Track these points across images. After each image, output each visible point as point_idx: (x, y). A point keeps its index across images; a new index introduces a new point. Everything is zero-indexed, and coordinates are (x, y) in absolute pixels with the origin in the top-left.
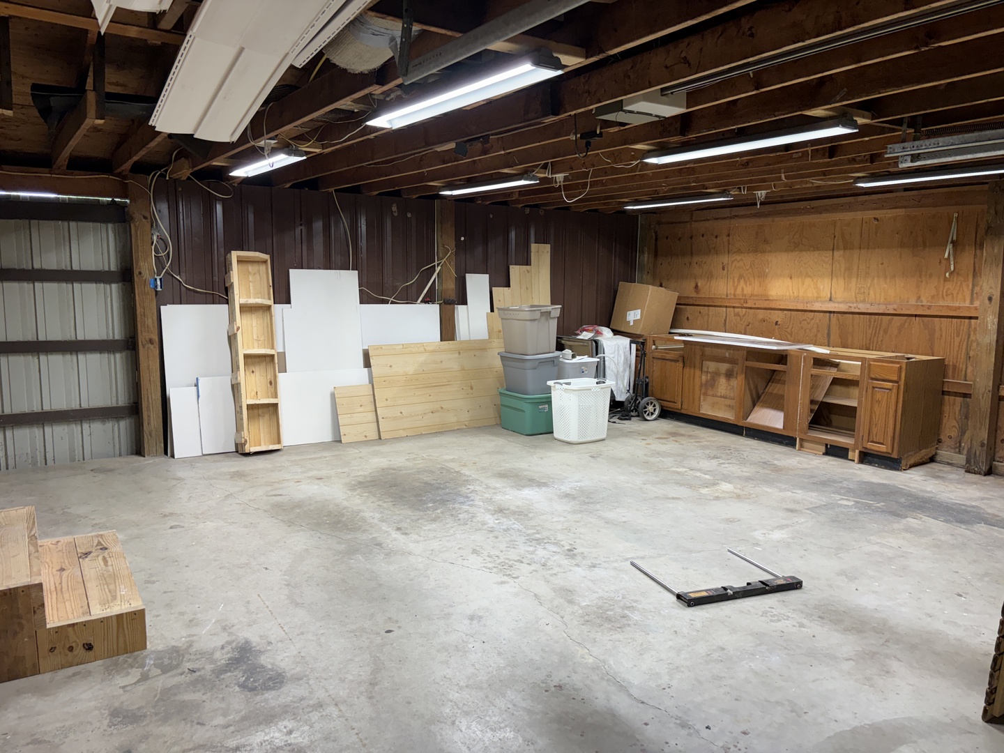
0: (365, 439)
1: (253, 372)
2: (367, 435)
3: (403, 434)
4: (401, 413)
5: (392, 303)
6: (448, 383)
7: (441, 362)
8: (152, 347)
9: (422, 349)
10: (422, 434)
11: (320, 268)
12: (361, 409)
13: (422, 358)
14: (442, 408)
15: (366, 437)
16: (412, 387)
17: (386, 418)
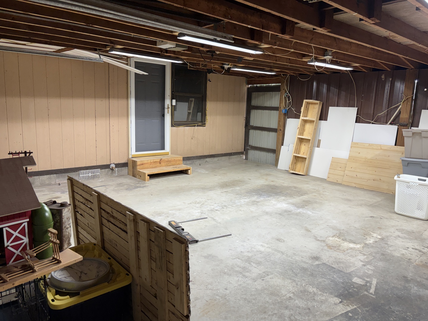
0: (336, 182)
1: (305, 145)
2: (338, 180)
3: (354, 185)
4: (356, 175)
5: (373, 123)
6: (389, 168)
7: (389, 156)
8: (280, 132)
9: (380, 148)
10: (363, 189)
11: (342, 106)
12: (340, 169)
13: (378, 152)
14: (380, 179)
15: (337, 181)
16: (367, 165)
17: (348, 176)
